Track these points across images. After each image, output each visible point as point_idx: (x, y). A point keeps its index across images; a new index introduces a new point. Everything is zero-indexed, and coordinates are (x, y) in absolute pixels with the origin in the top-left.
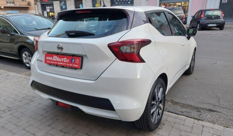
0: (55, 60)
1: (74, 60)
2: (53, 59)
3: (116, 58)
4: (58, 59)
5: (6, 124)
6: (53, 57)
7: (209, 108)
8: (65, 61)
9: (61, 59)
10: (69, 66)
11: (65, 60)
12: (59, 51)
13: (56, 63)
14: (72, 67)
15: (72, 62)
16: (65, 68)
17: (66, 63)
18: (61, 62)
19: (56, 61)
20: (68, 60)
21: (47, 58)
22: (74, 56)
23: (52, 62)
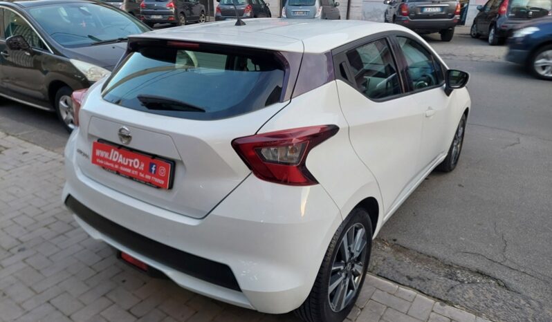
0: (115, 160)
1: (154, 166)
2: (109, 156)
3: (249, 171)
4: (121, 160)
5: (12, 285)
6: (110, 152)
7: (477, 267)
8: (136, 167)
9: (127, 160)
10: (144, 178)
11: (136, 163)
12: (123, 143)
13: (116, 166)
14: (150, 183)
15: (151, 171)
16: (135, 181)
17: (137, 169)
18: (127, 166)
19: (116, 163)
20: (143, 165)
21: (98, 152)
22: (154, 156)
23: (107, 164)
